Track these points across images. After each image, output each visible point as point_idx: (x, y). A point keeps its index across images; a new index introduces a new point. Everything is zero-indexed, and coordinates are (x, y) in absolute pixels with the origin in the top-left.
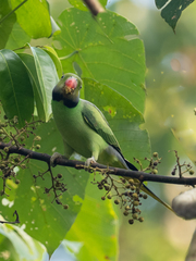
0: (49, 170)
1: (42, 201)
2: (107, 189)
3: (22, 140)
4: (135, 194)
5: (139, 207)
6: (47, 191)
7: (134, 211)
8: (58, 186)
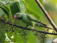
0: (23, 30)
1: (20, 37)
2: (37, 36)
3: (16, 23)
4: (44, 37)
5: (44, 40)
6: (22, 35)
7: (43, 41)
8: (25, 34)
